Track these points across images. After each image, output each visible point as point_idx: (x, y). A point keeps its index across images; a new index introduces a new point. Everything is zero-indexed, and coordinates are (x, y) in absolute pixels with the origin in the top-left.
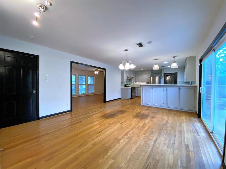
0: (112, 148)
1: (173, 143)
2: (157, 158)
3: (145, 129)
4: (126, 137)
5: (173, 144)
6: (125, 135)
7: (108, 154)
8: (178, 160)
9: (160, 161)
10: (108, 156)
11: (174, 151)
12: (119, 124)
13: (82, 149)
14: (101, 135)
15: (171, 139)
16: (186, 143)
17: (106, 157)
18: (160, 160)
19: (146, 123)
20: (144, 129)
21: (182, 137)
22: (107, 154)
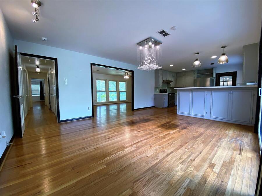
0: (112, 154)
1: (193, 159)
2: (158, 173)
3: (164, 140)
4: (135, 146)
5: (191, 160)
6: (135, 144)
7: (105, 159)
8: (187, 179)
11: (187, 168)
12: (136, 132)
14: (110, 140)
15: (193, 154)
16: (212, 162)
17: (100, 162)
18: (161, 175)
19: (170, 134)
21: (212, 154)
22: (103, 160)
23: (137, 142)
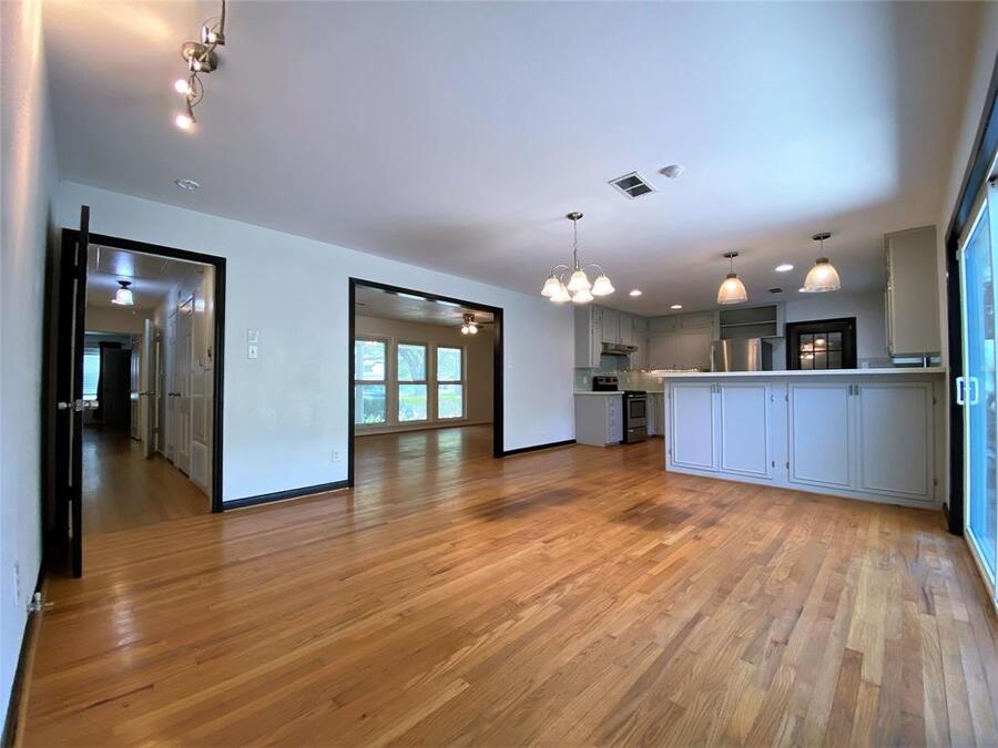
0: (478, 636)
1: (780, 639)
2: (674, 699)
3: (655, 571)
4: (553, 597)
5: (776, 643)
6: (551, 589)
7: (455, 657)
8: (785, 717)
9: (687, 713)
10: (449, 665)
11: (772, 675)
12: (538, 544)
13: (351, 628)
14: (444, 581)
15: (776, 622)
16: (848, 646)
17: (439, 669)
18: (688, 705)
19: (666, 546)
20: (650, 572)
21: (838, 617)
22: (447, 658)
23: (557, 584)
